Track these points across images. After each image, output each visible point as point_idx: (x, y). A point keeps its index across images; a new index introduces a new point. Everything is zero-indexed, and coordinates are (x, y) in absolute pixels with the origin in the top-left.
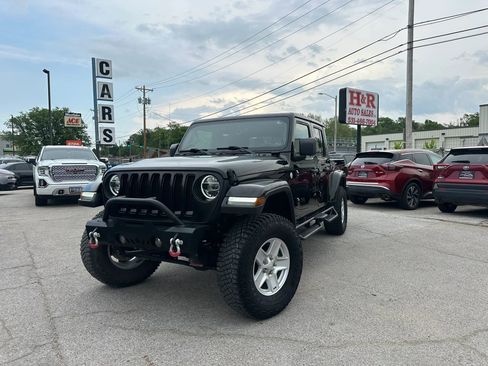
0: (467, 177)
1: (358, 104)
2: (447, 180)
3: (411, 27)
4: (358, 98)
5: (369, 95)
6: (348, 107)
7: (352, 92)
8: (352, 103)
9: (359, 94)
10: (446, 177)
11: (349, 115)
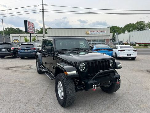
1: (30, 26)
3: (43, 5)
5: (32, 24)
6: (28, 27)
7: (28, 22)
8: (28, 26)
9: (30, 23)
11: (28, 30)
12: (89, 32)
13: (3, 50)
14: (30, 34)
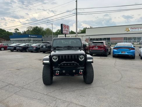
0: (97, 48)
1: (65, 28)
2: (93, 49)
3: (76, 9)
4: (65, 27)
5: (67, 26)
6: (63, 29)
7: (64, 25)
8: (64, 28)
9: (65, 25)
10: (92, 48)
11: (63, 31)
12: (130, 29)
13: (44, 47)
14: (65, 34)
